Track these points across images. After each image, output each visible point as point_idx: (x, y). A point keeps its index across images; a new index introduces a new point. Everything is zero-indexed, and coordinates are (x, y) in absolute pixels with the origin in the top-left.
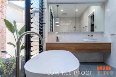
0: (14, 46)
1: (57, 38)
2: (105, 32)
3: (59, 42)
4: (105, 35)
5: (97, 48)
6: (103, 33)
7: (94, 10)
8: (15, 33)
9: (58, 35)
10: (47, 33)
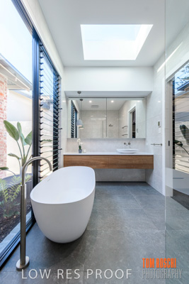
0: (18, 158)
1: (80, 147)
2: (147, 139)
3: (82, 154)
4: (147, 144)
5: (134, 162)
6: (145, 139)
7: (135, 105)
8: (19, 141)
9: (81, 143)
10: (66, 140)
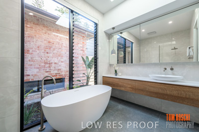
5: (168, 92)
9: (117, 68)
